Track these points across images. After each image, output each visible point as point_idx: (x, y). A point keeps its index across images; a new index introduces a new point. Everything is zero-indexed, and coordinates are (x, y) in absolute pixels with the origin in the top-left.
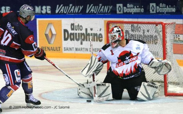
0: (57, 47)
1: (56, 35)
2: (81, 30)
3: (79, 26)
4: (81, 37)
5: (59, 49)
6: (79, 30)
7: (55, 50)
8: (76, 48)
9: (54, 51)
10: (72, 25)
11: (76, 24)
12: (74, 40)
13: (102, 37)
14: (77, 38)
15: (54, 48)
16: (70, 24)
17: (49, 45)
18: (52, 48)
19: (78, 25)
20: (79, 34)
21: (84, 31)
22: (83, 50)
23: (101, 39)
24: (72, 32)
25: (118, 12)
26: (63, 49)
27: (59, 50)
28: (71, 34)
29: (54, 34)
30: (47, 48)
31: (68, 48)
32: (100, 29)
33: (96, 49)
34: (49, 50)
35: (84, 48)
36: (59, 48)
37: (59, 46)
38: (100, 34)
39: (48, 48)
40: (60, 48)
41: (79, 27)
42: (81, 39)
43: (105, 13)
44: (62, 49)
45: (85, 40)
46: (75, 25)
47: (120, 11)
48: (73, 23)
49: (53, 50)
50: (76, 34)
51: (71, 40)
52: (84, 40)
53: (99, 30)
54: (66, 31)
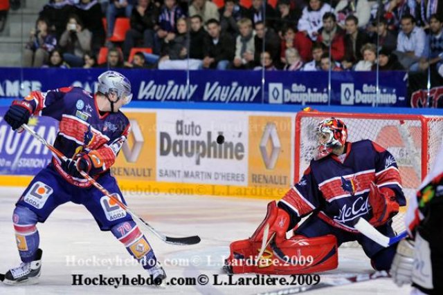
0: (144, 170)
1: (143, 143)
2: (198, 135)
3: (193, 125)
4: (198, 148)
5: (149, 173)
6: (193, 134)
7: (139, 175)
8: (185, 173)
9: (137, 177)
10: (180, 123)
11: (187, 122)
12: (181, 155)
13: (242, 150)
14: (189, 150)
15: (137, 170)
16: (175, 122)
17: (128, 163)
18: (133, 170)
19: (190, 124)
20: (192, 142)
21: (203, 138)
22: (200, 176)
23: (240, 154)
24: (179, 138)
25: (272, 100)
26: (158, 173)
27: (149, 175)
28: (176, 142)
29: (139, 142)
30: (122, 170)
31: (168, 173)
32: (240, 134)
33: (228, 174)
34: (128, 174)
35: (202, 173)
36: (149, 170)
37: (149, 167)
38: (240, 145)
39: (125, 170)
40: (151, 171)
41: (194, 129)
42: (197, 152)
43: (244, 101)
44: (155, 174)
45: (206, 155)
46: (184, 124)
47: (276, 98)
48: (180, 119)
49: (134, 175)
50: (187, 142)
51: (176, 154)
52: (203, 155)
53: (237, 135)
54: (164, 135)
